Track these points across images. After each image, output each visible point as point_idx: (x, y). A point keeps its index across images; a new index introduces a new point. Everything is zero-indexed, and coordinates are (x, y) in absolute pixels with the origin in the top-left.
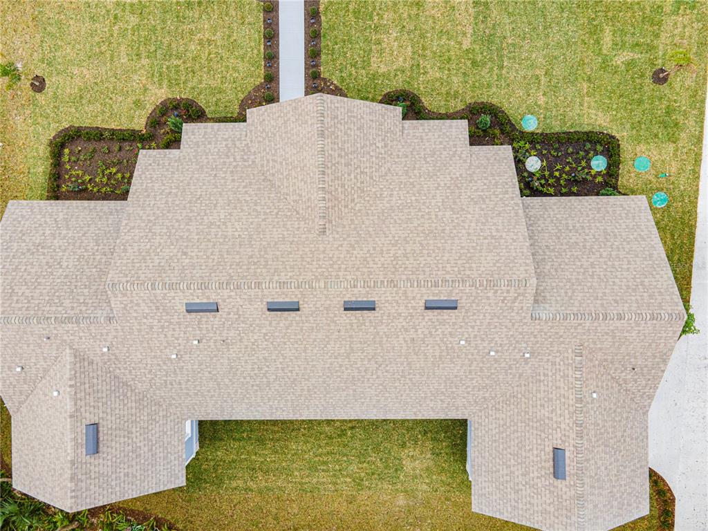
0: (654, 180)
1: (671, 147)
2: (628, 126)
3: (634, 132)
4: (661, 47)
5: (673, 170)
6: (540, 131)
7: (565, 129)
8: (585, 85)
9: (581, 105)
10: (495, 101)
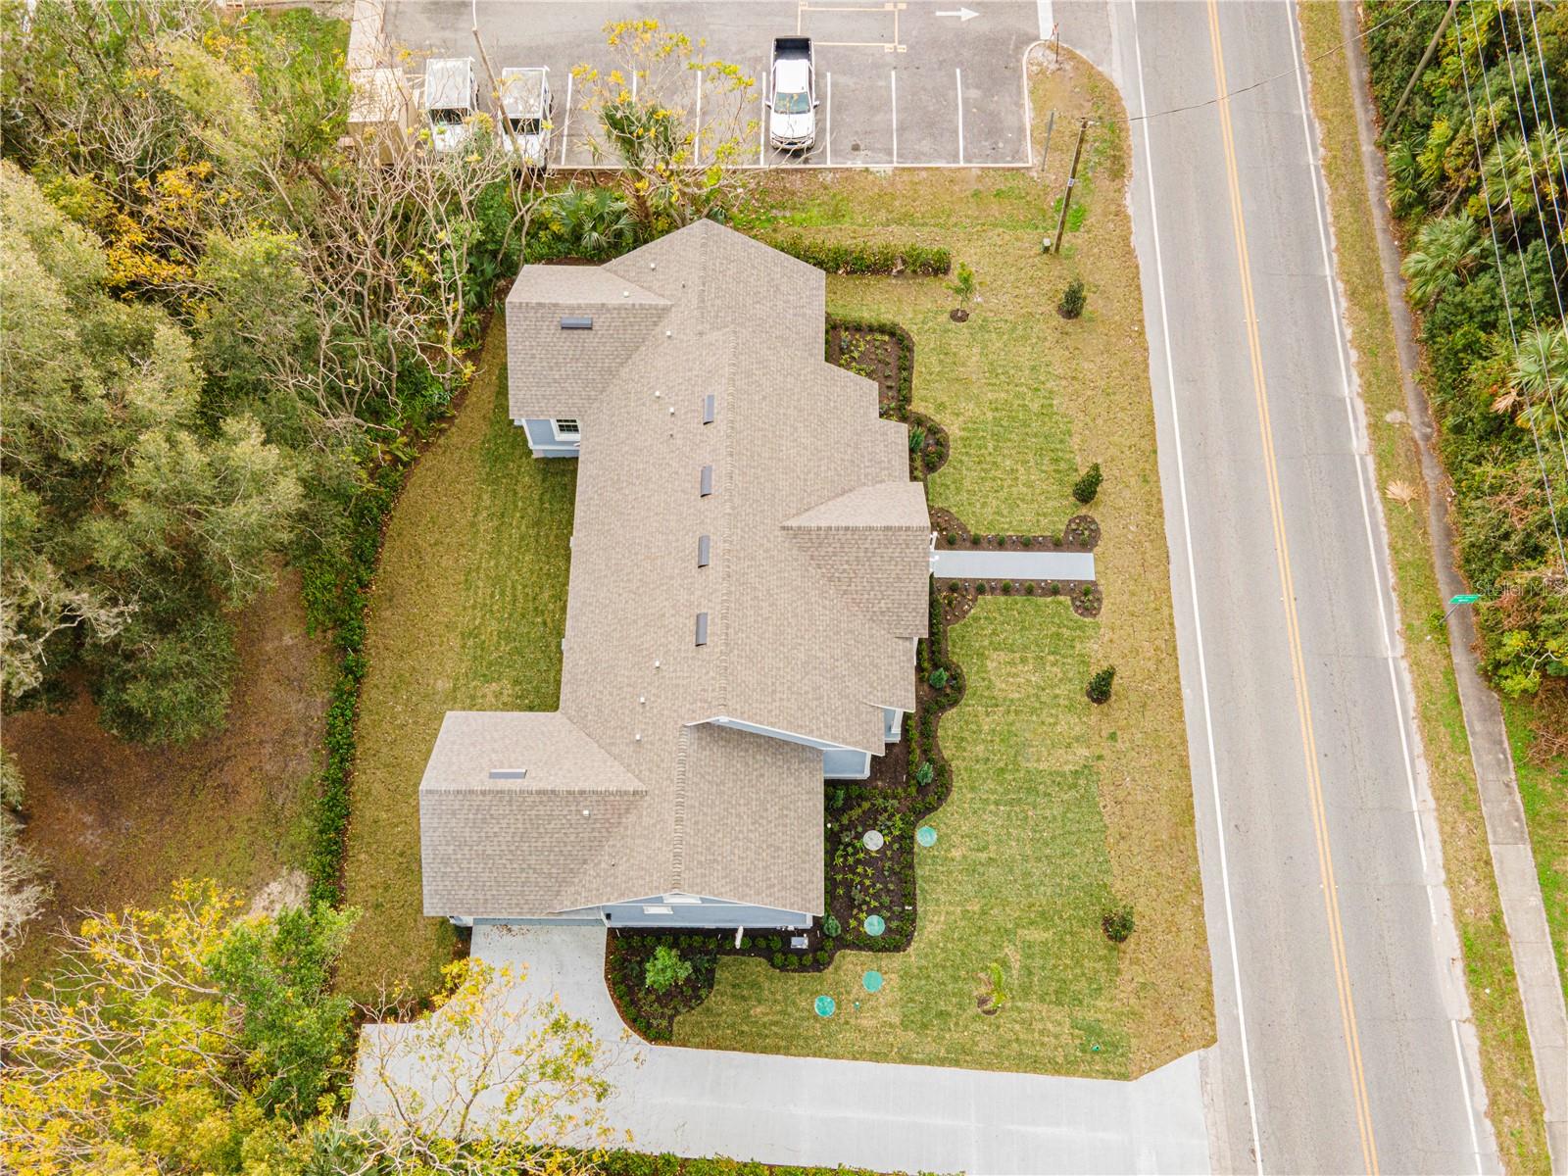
0: (851, 998)
1: (896, 1020)
2: (924, 962)
3: (916, 971)
4: (1028, 1005)
5: (864, 1022)
6: (916, 850)
7: (920, 882)
8: (977, 908)
9: (950, 903)
10: (954, 795)
